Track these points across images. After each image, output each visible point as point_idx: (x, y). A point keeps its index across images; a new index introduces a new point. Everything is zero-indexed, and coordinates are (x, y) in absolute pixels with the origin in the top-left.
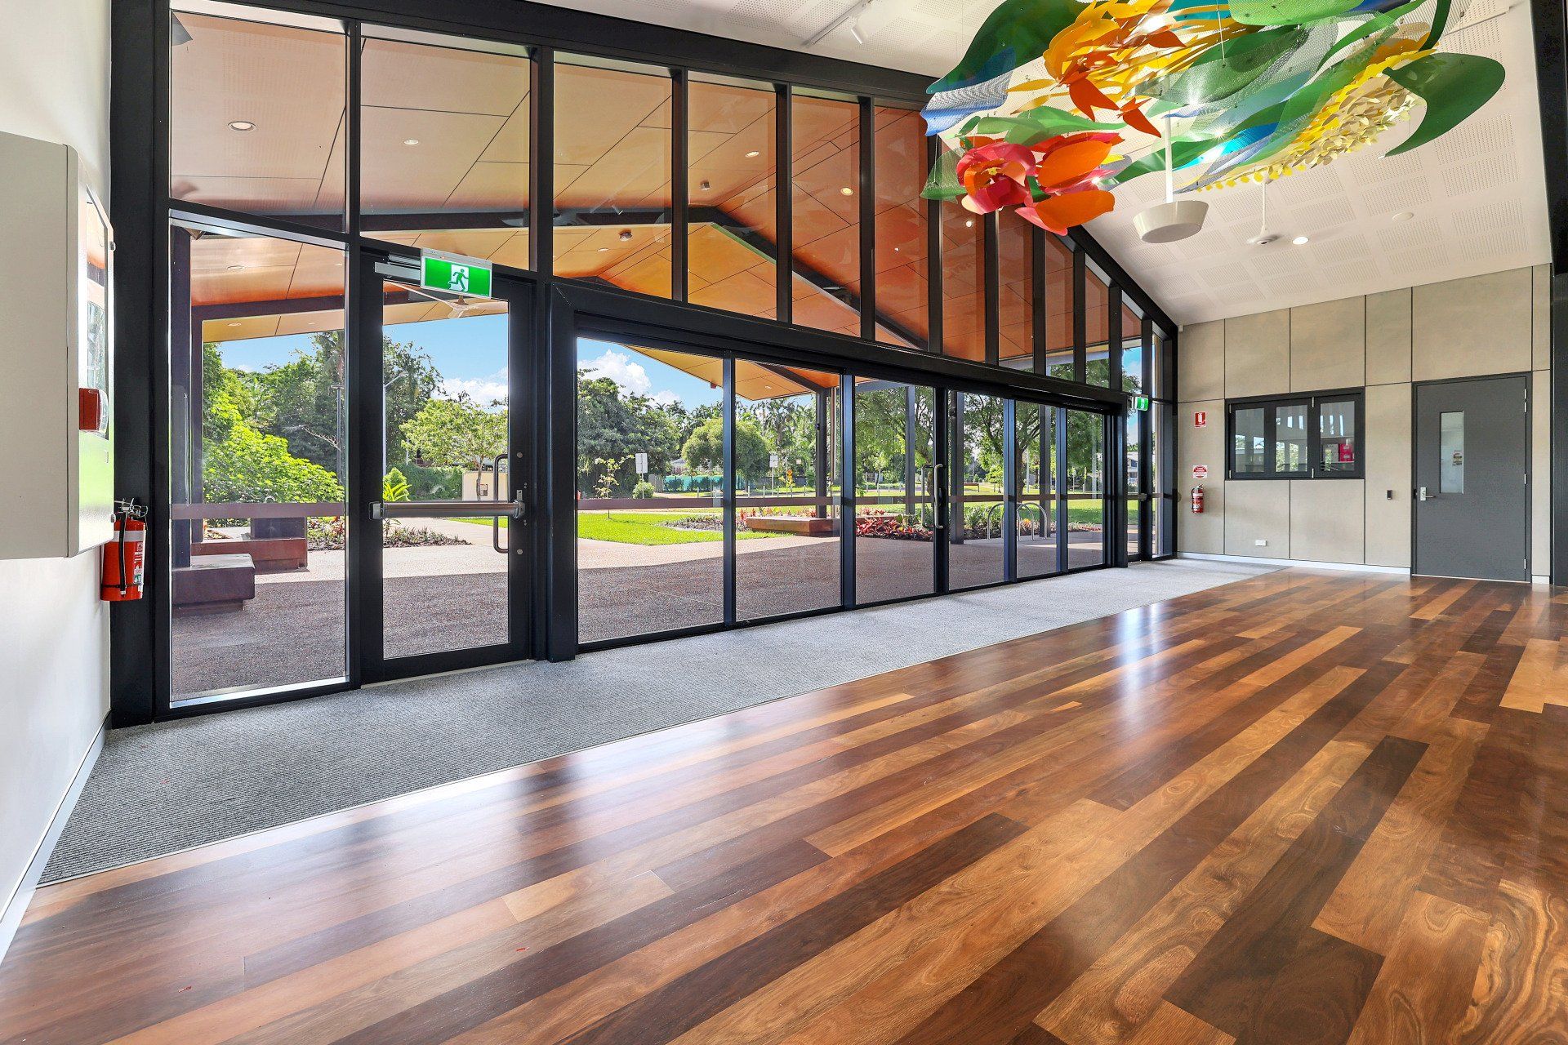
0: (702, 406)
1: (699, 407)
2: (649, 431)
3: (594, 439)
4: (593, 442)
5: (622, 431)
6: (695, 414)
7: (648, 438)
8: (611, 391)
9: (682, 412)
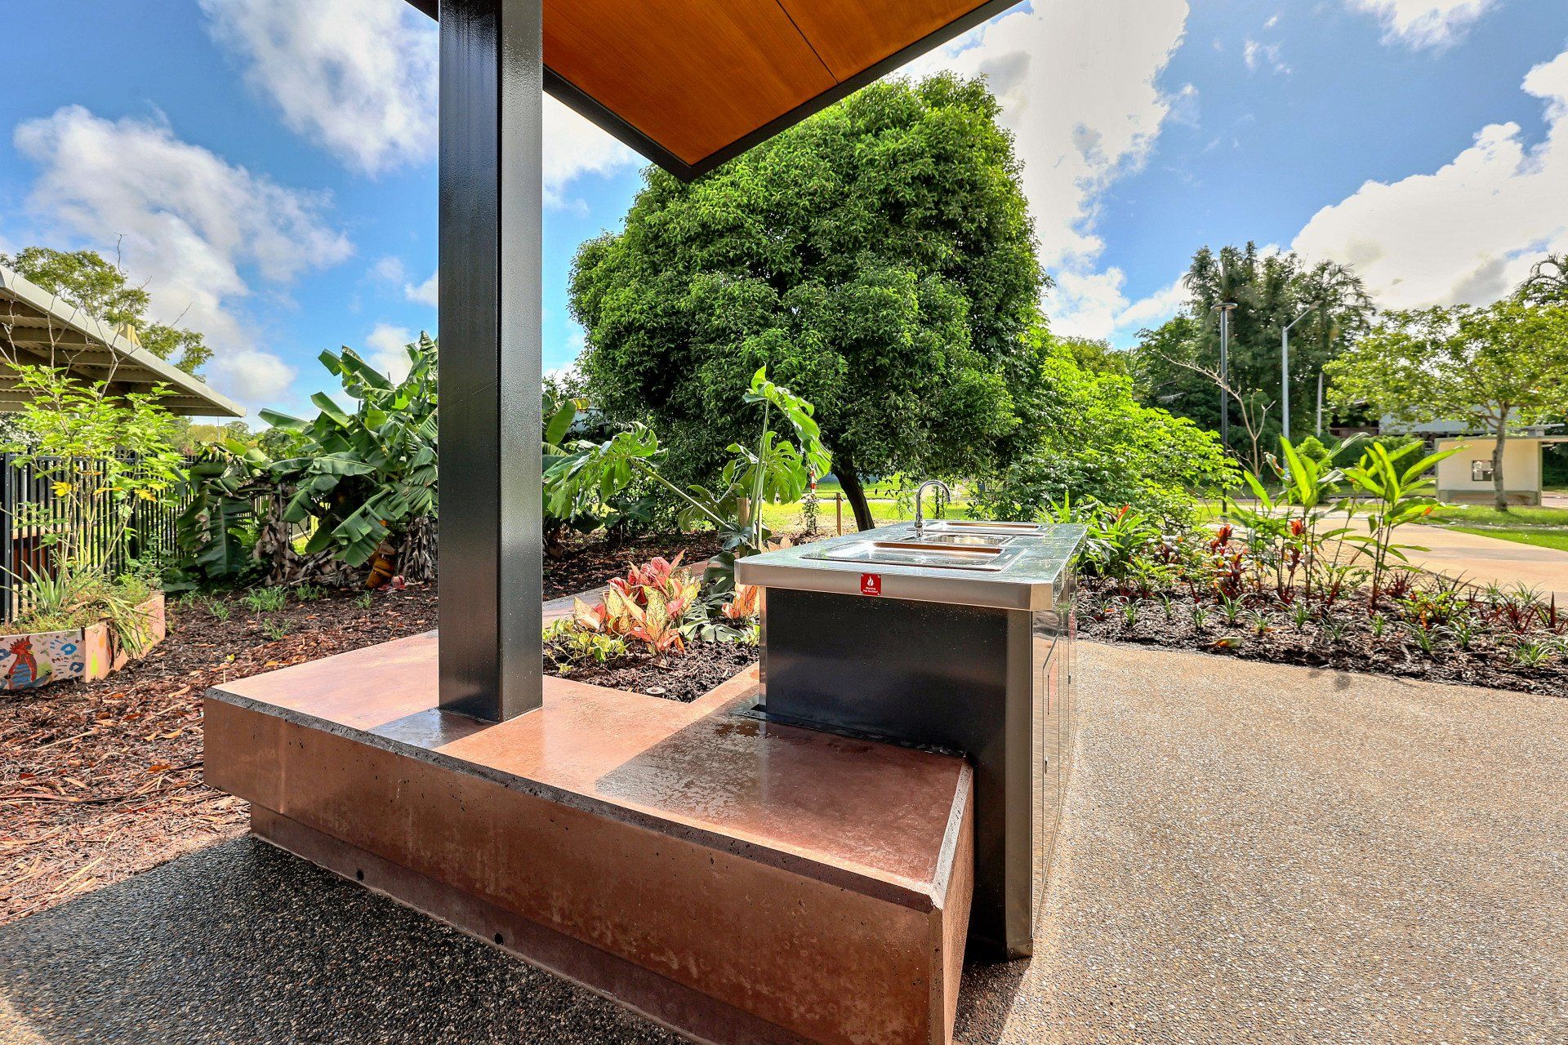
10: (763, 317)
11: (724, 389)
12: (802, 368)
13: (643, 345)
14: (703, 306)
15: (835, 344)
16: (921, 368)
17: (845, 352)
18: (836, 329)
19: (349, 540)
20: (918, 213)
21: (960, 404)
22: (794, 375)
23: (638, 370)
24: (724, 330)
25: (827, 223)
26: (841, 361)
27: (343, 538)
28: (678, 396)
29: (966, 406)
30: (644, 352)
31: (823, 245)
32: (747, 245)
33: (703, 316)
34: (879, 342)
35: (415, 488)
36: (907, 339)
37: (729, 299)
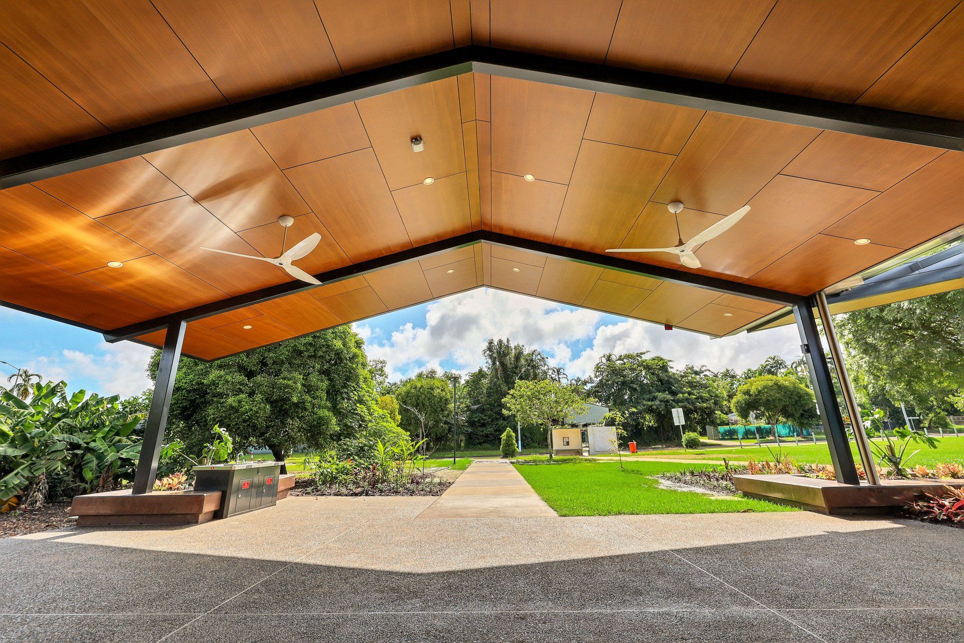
0: (749, 370)
1: (746, 371)
2: (695, 392)
3: (652, 401)
4: (650, 403)
5: (674, 393)
6: (743, 376)
7: (694, 397)
8: (661, 365)
9: (733, 377)
10: (239, 388)
11: (217, 417)
12: (251, 410)
13: (184, 396)
14: (213, 383)
15: (268, 400)
16: (302, 409)
17: (271, 403)
18: (269, 394)
19: (6, 487)
20: (306, 354)
21: (315, 423)
22: (247, 413)
23: (179, 406)
24: (221, 393)
25: (271, 355)
26: (268, 407)
27: (3, 486)
28: (197, 416)
29: (317, 423)
30: (184, 399)
31: (270, 362)
32: (238, 360)
33: (213, 387)
34: (285, 400)
35: (49, 461)
36: (295, 400)
37: (226, 381)
